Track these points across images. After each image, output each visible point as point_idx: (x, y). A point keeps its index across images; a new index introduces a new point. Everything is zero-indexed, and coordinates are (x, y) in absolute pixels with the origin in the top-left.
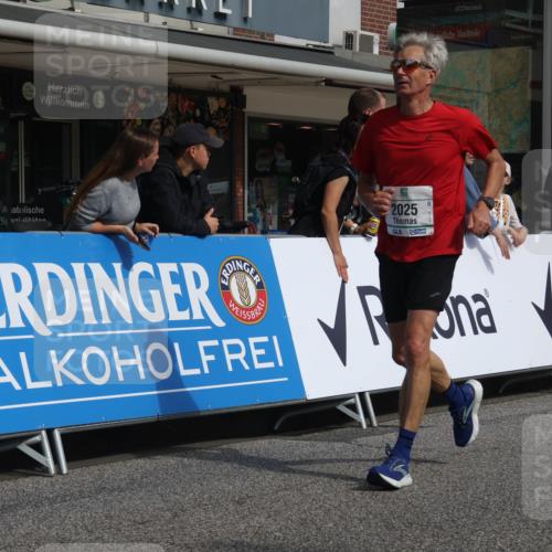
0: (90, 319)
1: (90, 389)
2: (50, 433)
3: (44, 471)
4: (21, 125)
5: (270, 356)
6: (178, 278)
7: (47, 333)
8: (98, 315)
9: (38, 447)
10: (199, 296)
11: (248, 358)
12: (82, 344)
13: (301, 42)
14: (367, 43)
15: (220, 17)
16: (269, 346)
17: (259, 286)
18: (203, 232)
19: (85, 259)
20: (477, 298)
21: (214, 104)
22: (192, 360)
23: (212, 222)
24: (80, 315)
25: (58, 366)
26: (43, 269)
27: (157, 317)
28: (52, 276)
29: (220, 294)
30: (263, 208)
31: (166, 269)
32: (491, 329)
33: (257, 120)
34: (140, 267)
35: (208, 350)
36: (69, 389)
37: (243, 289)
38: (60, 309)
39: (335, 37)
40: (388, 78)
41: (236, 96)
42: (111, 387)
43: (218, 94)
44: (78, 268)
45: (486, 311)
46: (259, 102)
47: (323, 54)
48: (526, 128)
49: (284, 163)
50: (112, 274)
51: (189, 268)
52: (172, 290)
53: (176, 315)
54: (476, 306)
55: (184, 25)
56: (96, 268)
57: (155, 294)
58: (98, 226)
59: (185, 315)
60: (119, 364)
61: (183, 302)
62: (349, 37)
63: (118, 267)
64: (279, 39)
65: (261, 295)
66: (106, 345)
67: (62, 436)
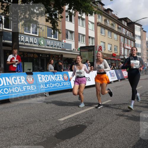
0: (51, 81)
1: (51, 88)
2: (47, 92)
3: (47, 96)
4: (40, 59)
5: (68, 84)
6: (59, 76)
7: (46, 82)
8: (51, 80)
9: (46, 94)
10: (61, 78)
11: (66, 84)
12: (50, 83)
13: (69, 50)
14: (75, 50)
15: (60, 47)
16: (68, 83)
17: (67, 77)
18: (61, 71)
19: (50, 74)
20: (88, 77)
21: (60, 56)
22: (61, 85)
23: (62, 70)
24: (50, 80)
25: (48, 86)
26: (46, 76)
27: (57, 80)
28: (47, 77)
29: (63, 78)
30: (65, 67)
31: (58, 75)
32: (90, 81)
33: (64, 58)
34: (55, 75)
35: (62, 83)
36: (49, 88)
37: (66, 77)
38: (48, 80)
39: (72, 49)
40: (79, 54)
41: (62, 55)
42: (53, 87)
43: (60, 55)
44: (49, 75)
45: (89, 79)
46: (64, 56)
47: (71, 51)
48: (93, 60)
49: (67, 62)
50: (52, 76)
51: (60, 75)
52: (59, 77)
53: (59, 80)
54: (88, 78)
55: (54, 48)
56: (51, 75)
57: (57, 78)
58: (50, 71)
59: (60, 80)
60: (54, 85)
61: (60, 79)
62: (74, 49)
63: (53, 75)
64: (66, 50)
65: (67, 78)
66: (52, 83)
67: (49, 93)
